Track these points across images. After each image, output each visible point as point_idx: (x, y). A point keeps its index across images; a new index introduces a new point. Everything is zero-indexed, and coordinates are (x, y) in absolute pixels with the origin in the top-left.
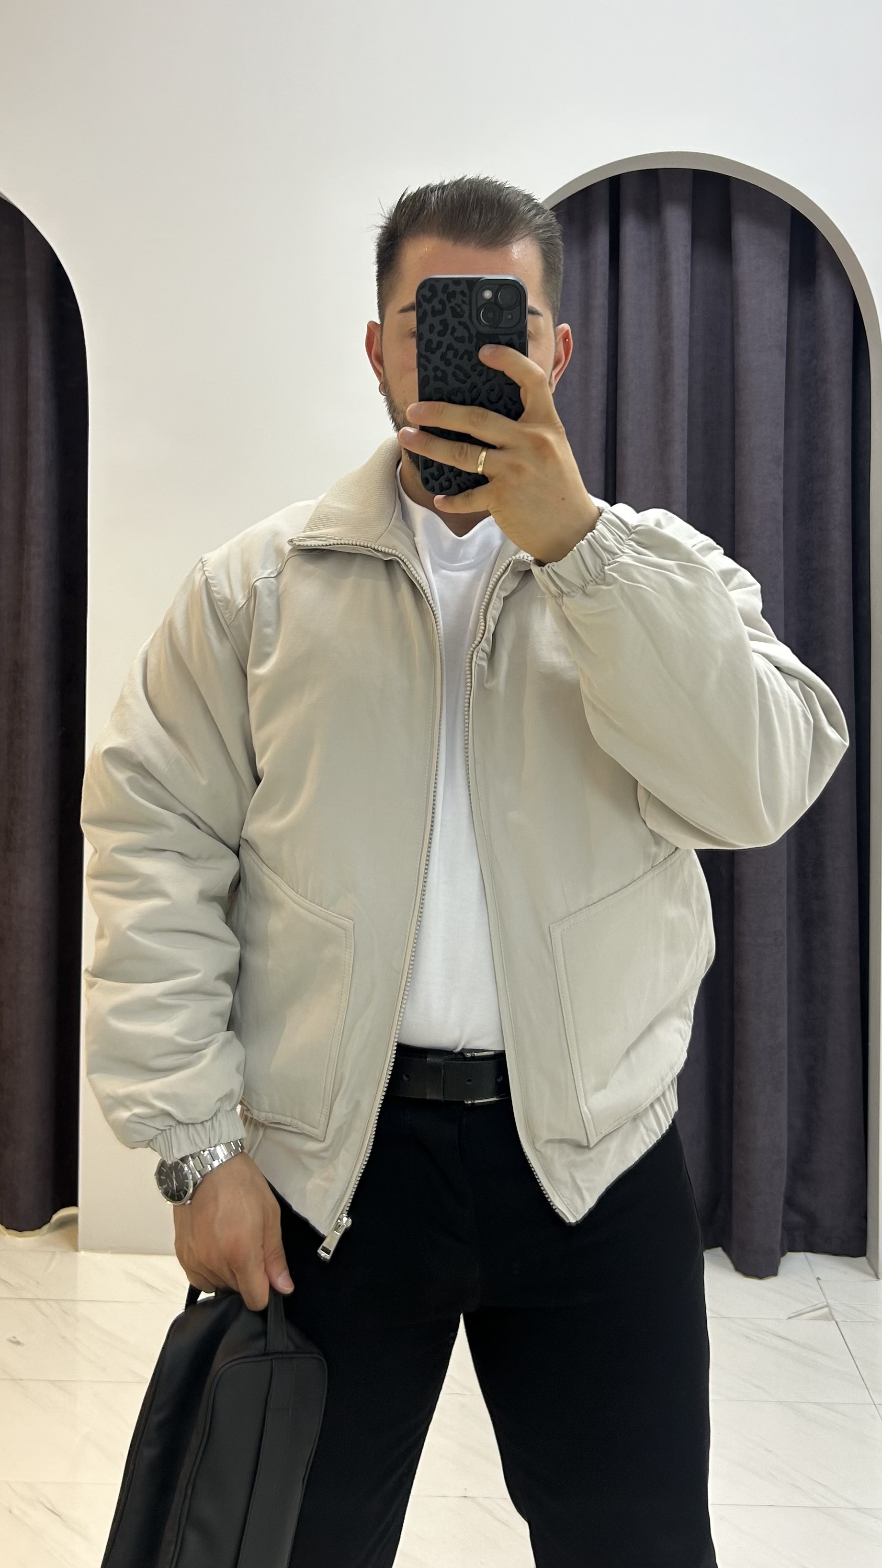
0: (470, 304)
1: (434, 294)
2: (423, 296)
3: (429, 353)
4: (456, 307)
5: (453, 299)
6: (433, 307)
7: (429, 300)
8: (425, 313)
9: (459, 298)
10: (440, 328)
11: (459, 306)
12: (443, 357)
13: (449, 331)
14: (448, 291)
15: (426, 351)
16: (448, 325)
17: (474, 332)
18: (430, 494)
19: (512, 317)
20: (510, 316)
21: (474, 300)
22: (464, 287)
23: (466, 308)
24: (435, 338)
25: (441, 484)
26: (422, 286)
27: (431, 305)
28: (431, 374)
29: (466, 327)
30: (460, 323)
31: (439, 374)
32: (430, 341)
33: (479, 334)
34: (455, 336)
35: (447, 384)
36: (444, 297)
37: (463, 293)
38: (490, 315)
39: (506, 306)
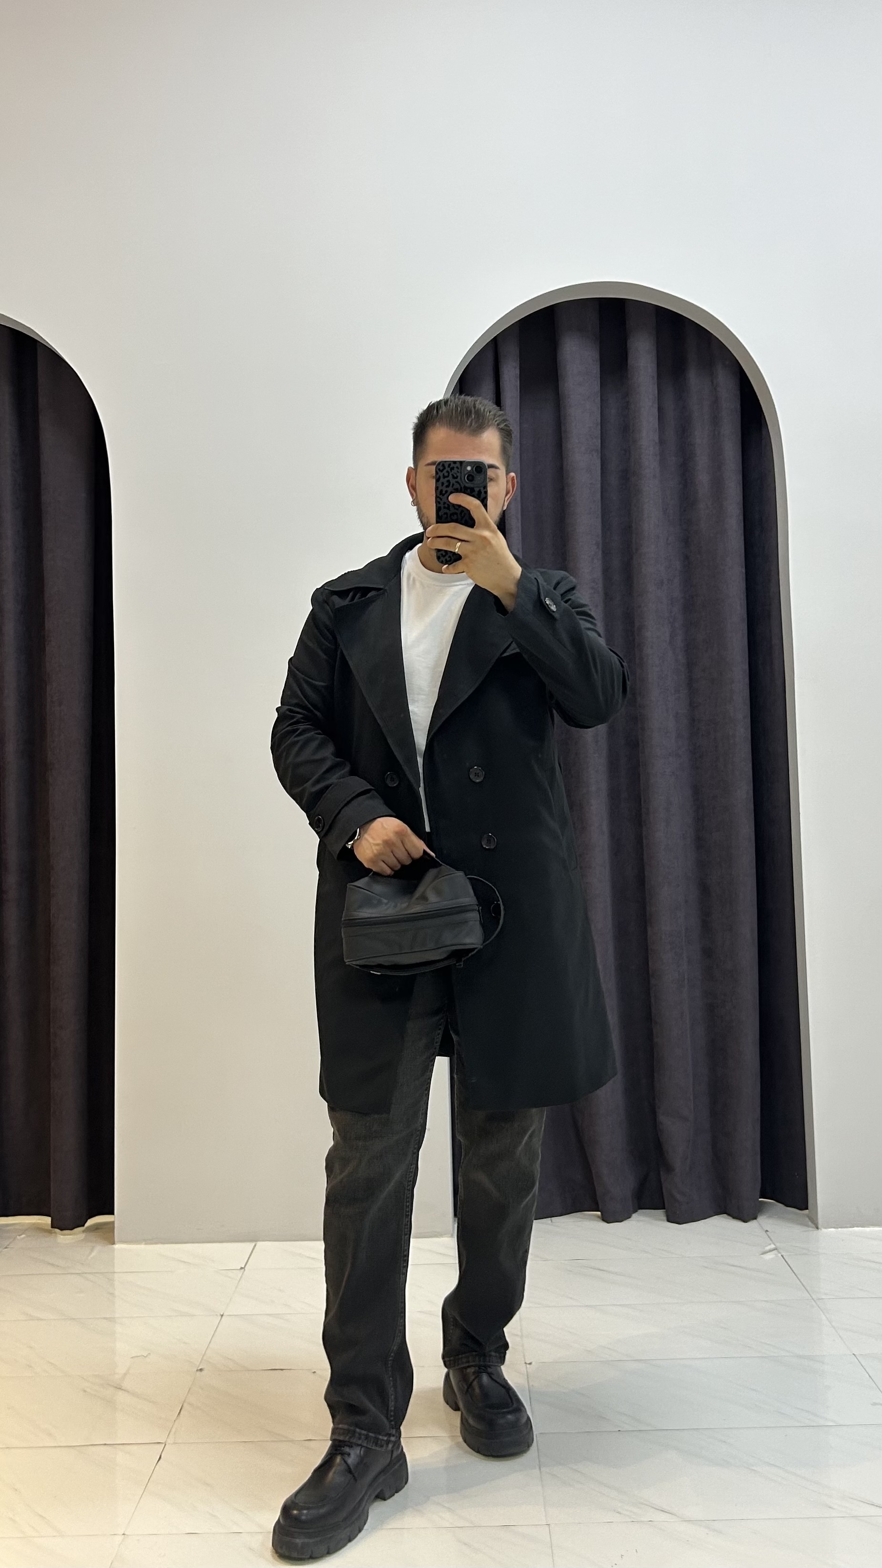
0: (461, 473)
1: (445, 469)
2: (439, 469)
5: (453, 471)
6: (444, 474)
7: (442, 471)
8: (440, 477)
9: (455, 469)
10: (446, 484)
11: (456, 474)
13: (451, 485)
14: (450, 468)
15: (440, 494)
16: (450, 482)
18: (441, 564)
20: (479, 479)
21: (462, 471)
22: (458, 465)
23: (459, 474)
25: (446, 560)
26: (439, 464)
30: (457, 482)
31: (446, 506)
32: (441, 491)
33: (465, 487)
35: (450, 511)
36: (449, 470)
37: (457, 468)
38: (470, 478)
39: (478, 474)
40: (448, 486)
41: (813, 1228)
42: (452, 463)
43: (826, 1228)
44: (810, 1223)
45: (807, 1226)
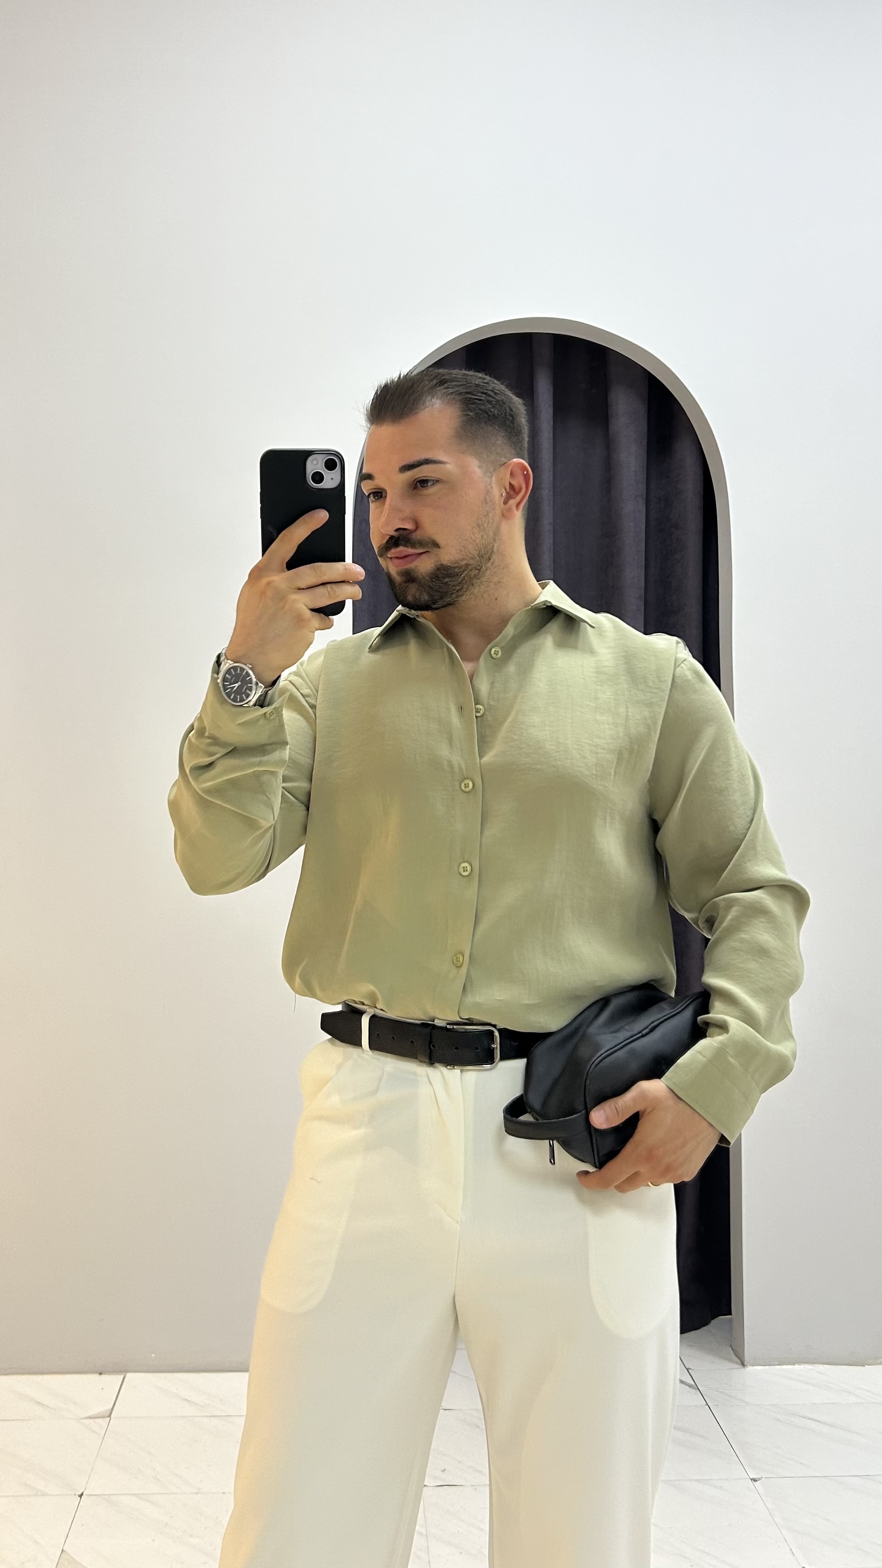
41: (739, 1364)
43: (753, 1366)
44: (736, 1359)
45: (730, 1360)
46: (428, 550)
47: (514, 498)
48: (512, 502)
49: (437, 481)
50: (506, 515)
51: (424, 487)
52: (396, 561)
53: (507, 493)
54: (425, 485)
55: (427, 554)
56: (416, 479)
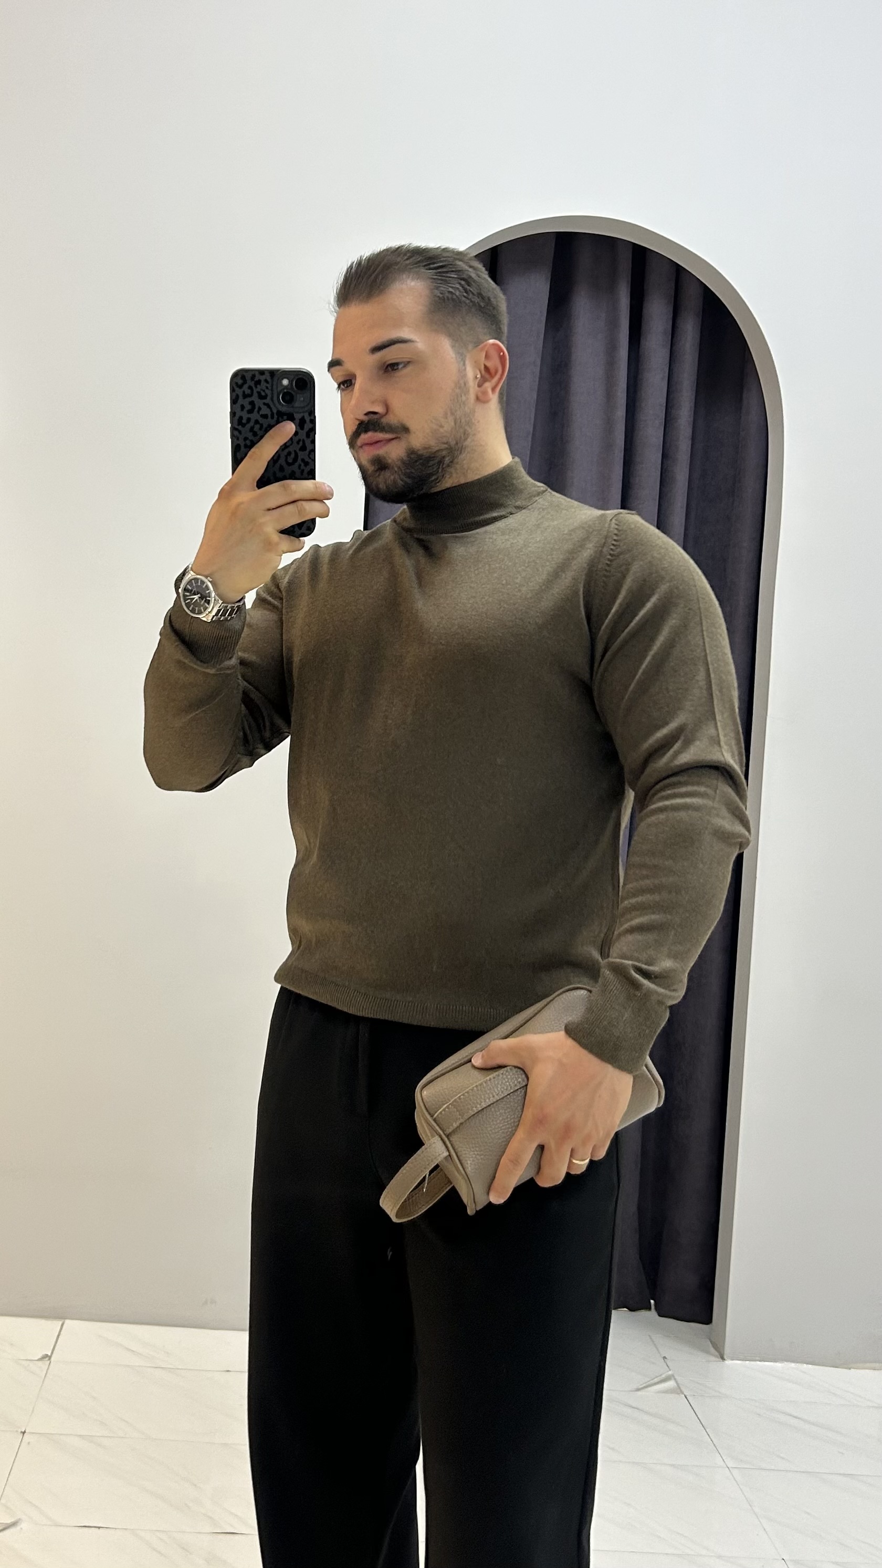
0: (272, 390)
1: (246, 383)
2: (237, 384)
3: (240, 426)
4: (262, 392)
5: (258, 386)
6: (244, 392)
7: (240, 387)
8: (237, 396)
9: (263, 382)
10: (248, 407)
11: (264, 391)
12: (252, 429)
13: (256, 409)
14: (255, 380)
15: (238, 425)
16: (255, 404)
17: (275, 411)
19: (304, 400)
20: (302, 399)
21: (274, 386)
22: (267, 376)
23: (269, 393)
24: (245, 416)
26: (236, 374)
27: (242, 390)
28: (242, 443)
29: (268, 405)
30: (265, 404)
32: (241, 418)
33: (278, 412)
34: (261, 413)
36: (252, 384)
37: (266, 381)
38: (287, 398)
39: (299, 392)
40: (250, 412)
41: (717, 1357)
42: (257, 373)
43: (733, 1360)
44: (715, 1352)
45: (708, 1352)
46: (399, 436)
47: (490, 381)
48: (488, 386)
49: (409, 362)
50: (481, 399)
51: (395, 370)
52: (366, 448)
53: (482, 376)
54: (395, 368)
55: (398, 439)
56: (385, 362)
